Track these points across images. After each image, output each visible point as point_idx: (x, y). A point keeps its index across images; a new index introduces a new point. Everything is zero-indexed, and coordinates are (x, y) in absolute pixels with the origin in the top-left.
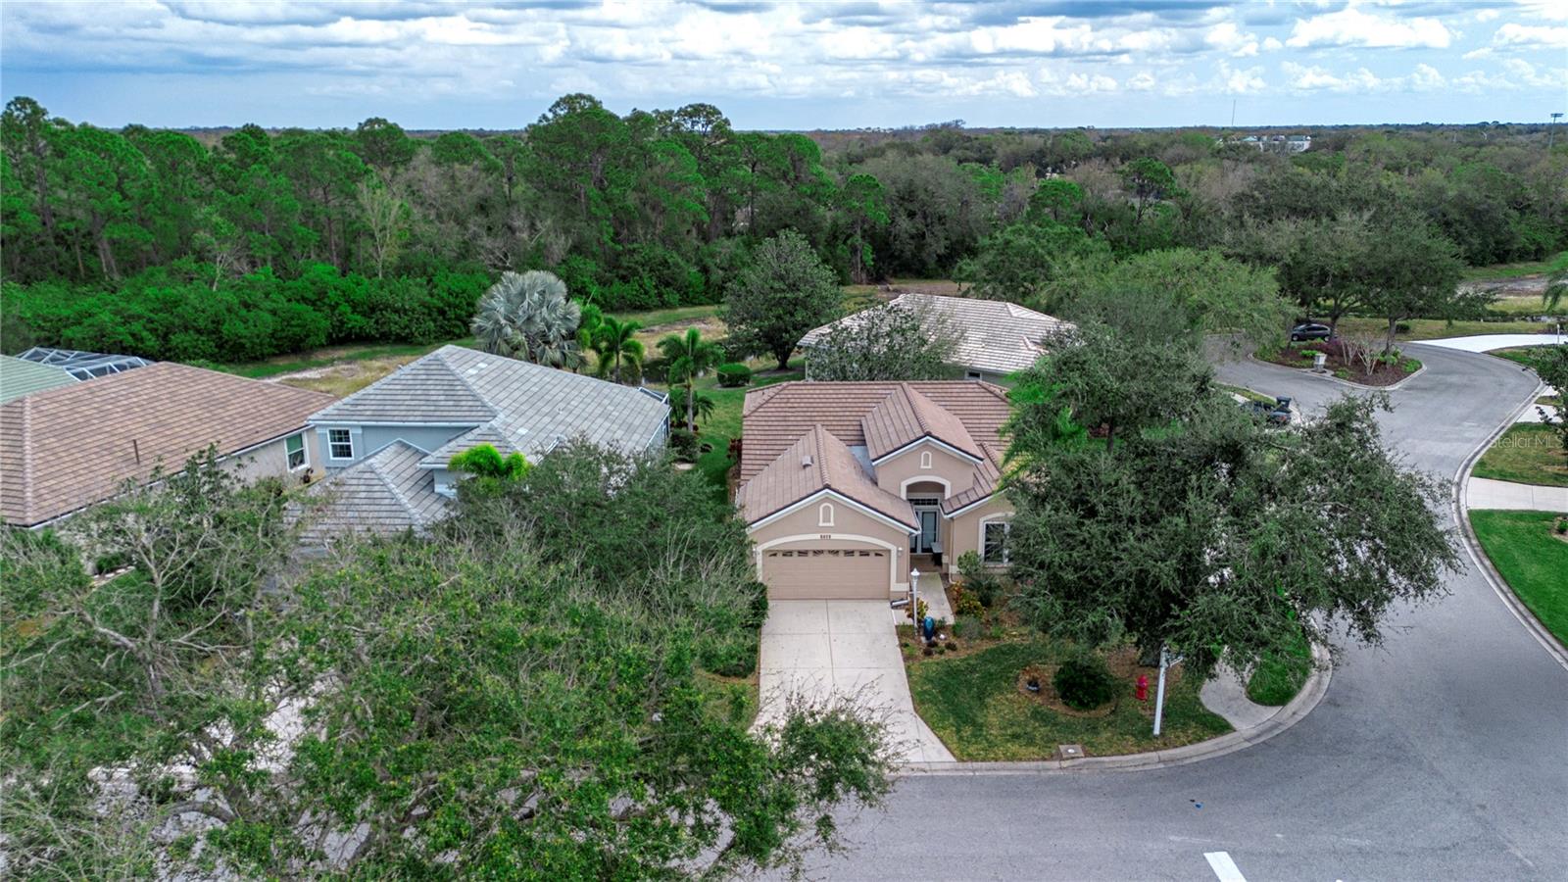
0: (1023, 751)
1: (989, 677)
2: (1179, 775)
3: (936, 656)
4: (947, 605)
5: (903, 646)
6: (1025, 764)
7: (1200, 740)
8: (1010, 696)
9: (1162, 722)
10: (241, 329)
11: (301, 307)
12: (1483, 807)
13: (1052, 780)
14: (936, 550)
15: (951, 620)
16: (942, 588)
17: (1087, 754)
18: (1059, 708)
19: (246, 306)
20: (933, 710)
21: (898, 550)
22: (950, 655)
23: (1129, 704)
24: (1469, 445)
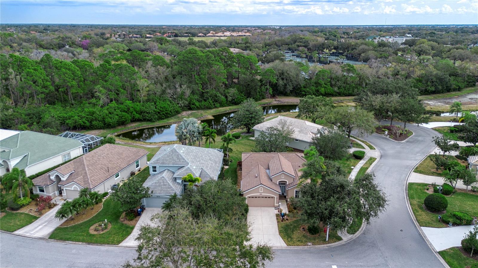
0: (300, 244)
1: (295, 227)
2: (330, 249)
3: (284, 222)
4: (287, 209)
5: (277, 219)
6: (300, 247)
7: (335, 242)
8: (298, 231)
9: (328, 238)
10: (109, 119)
11: (124, 113)
12: (387, 257)
13: (306, 250)
14: (285, 195)
15: (287, 213)
16: (286, 204)
17: (313, 245)
18: (308, 234)
19: (110, 113)
20: (282, 234)
21: (276, 197)
22: (287, 221)
23: (322, 234)
24: (416, 162)
